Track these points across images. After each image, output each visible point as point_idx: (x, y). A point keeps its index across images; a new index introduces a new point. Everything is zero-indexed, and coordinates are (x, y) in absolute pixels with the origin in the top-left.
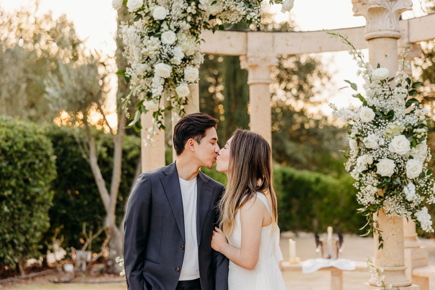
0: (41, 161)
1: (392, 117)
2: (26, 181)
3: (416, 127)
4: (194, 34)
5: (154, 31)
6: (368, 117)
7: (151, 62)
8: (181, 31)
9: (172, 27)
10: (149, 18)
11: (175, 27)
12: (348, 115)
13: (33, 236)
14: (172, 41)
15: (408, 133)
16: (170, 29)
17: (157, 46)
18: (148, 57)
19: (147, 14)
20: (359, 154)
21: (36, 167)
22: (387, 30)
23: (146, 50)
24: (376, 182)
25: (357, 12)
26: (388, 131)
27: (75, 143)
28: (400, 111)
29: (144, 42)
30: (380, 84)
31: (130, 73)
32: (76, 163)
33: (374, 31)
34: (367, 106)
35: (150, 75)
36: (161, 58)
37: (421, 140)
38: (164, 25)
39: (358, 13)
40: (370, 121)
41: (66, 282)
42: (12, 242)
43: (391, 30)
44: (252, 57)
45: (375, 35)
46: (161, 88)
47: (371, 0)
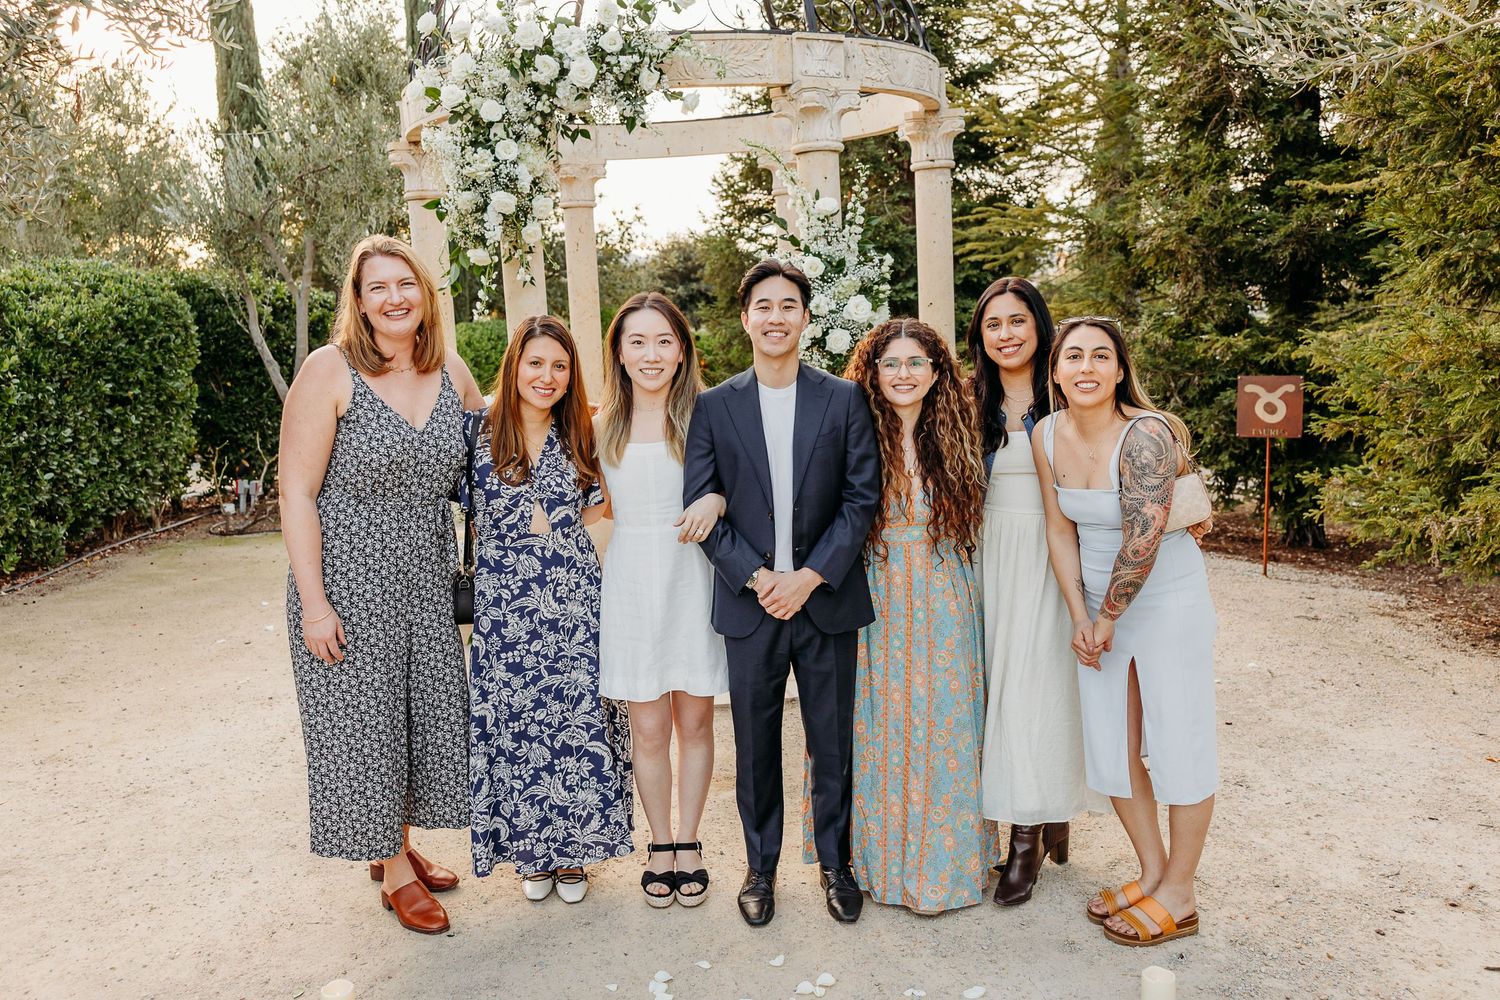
0: (178, 335)
1: (841, 271)
2: (159, 371)
3: (876, 283)
4: (543, 143)
5: (481, 138)
6: (816, 270)
7: (481, 189)
8: (523, 139)
9: (511, 134)
10: (468, 117)
11: (514, 133)
13: (174, 460)
14: (512, 157)
15: (865, 290)
16: (508, 136)
17: (490, 164)
18: (474, 181)
19: (467, 111)
21: (172, 345)
22: (828, 140)
23: (472, 170)
24: (825, 362)
25: (780, 110)
26: (840, 289)
27: (219, 301)
28: (852, 259)
29: (466, 156)
30: (823, 221)
31: (446, 206)
32: (223, 335)
33: (809, 141)
34: (811, 255)
35: (482, 208)
36: (498, 183)
37: (882, 301)
38: (498, 130)
39: (782, 113)
40: (818, 275)
41: (240, 532)
42: (144, 474)
43: (833, 140)
44: (567, 165)
45: (810, 147)
46: (499, 229)
47: (805, 95)
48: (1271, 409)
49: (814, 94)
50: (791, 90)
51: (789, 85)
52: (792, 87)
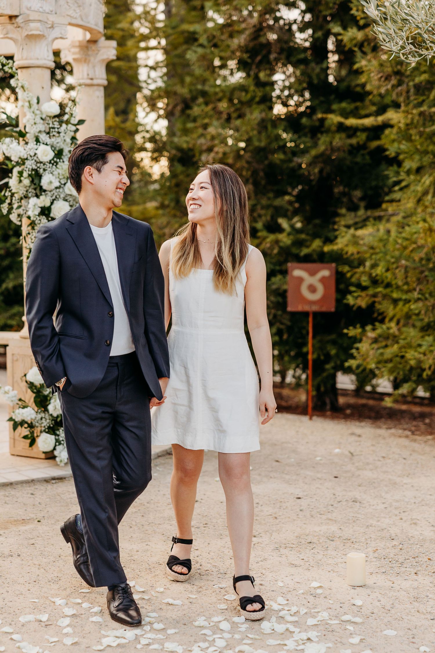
6: (46, 156)
12: (20, 152)
20: (26, 197)
22: (45, 59)
25: (7, 34)
33: (31, 59)
34: (41, 144)
40: (48, 160)
43: (48, 60)
45: (33, 64)
47: (32, 25)
48: (312, 289)
49: (38, 25)
50: (19, 20)
51: (16, 16)
52: (20, 18)
